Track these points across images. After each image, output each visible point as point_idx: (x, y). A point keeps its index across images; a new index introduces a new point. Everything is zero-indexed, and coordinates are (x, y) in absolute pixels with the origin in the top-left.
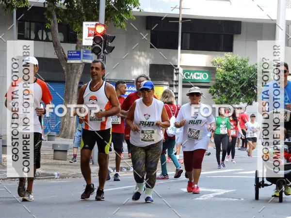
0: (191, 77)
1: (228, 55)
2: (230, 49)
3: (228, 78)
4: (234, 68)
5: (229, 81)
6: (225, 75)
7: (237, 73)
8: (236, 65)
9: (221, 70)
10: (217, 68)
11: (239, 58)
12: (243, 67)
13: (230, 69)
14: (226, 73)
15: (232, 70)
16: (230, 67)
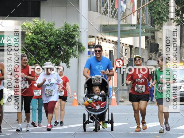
0: (2, 42)
1: (36, 20)
2: (37, 15)
3: (36, 42)
4: (41, 32)
5: (37, 44)
6: (34, 39)
7: (45, 36)
8: (43, 28)
9: (30, 34)
10: (27, 32)
11: (46, 23)
12: (50, 30)
13: (38, 32)
14: (34, 37)
15: (40, 34)
16: (38, 30)
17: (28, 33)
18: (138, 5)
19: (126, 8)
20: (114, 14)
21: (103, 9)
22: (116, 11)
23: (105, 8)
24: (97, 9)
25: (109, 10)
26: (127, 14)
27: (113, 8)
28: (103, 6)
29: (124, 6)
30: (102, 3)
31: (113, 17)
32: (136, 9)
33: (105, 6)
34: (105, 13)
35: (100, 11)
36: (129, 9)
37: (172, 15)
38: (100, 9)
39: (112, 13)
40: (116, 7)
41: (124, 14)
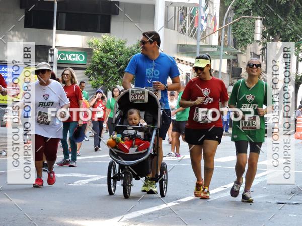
0: (67, 59)
1: (105, 36)
2: (107, 30)
3: (105, 60)
4: (111, 50)
5: (106, 63)
6: (102, 57)
7: (114, 54)
8: (113, 46)
9: (98, 51)
10: (94, 50)
11: (117, 39)
12: (120, 49)
13: (107, 50)
14: (103, 55)
15: (109, 52)
16: (107, 48)
17: (96, 51)
18: (221, 25)
19: (207, 27)
20: (194, 32)
21: (181, 27)
22: (195, 30)
23: (184, 27)
24: (174, 27)
25: (187, 28)
26: (207, 33)
27: (192, 26)
28: (181, 23)
29: (205, 25)
30: (181, 20)
31: (192, 36)
32: (218, 28)
33: (184, 23)
34: (183, 30)
35: (178, 29)
36: (210, 28)
37: (258, 37)
38: (178, 26)
39: (190, 31)
40: (195, 25)
41: (204, 33)
